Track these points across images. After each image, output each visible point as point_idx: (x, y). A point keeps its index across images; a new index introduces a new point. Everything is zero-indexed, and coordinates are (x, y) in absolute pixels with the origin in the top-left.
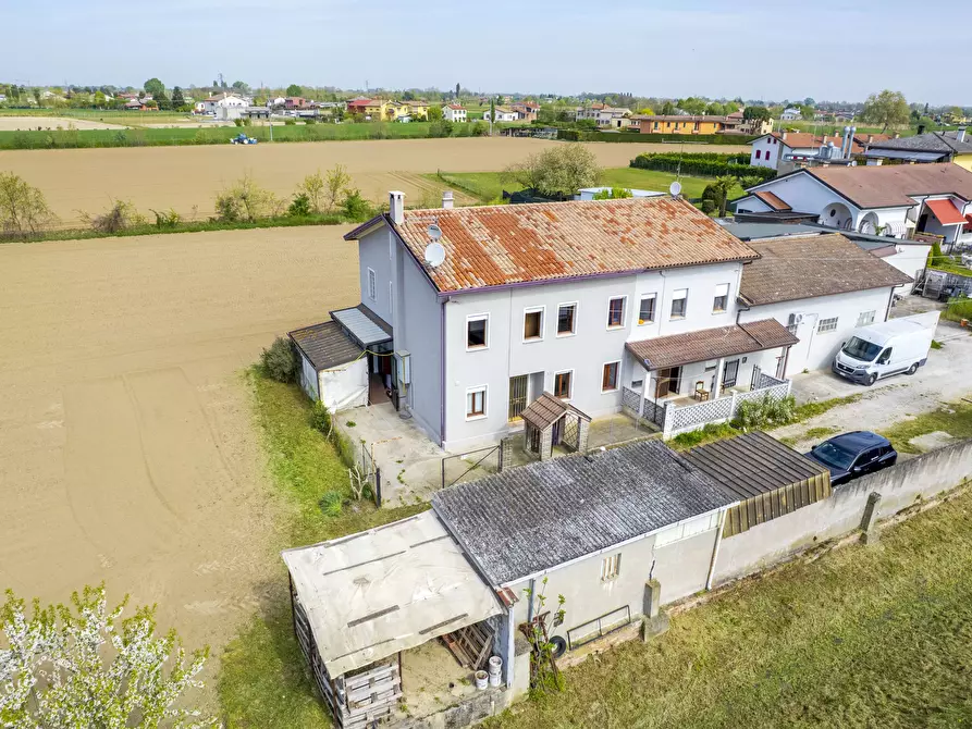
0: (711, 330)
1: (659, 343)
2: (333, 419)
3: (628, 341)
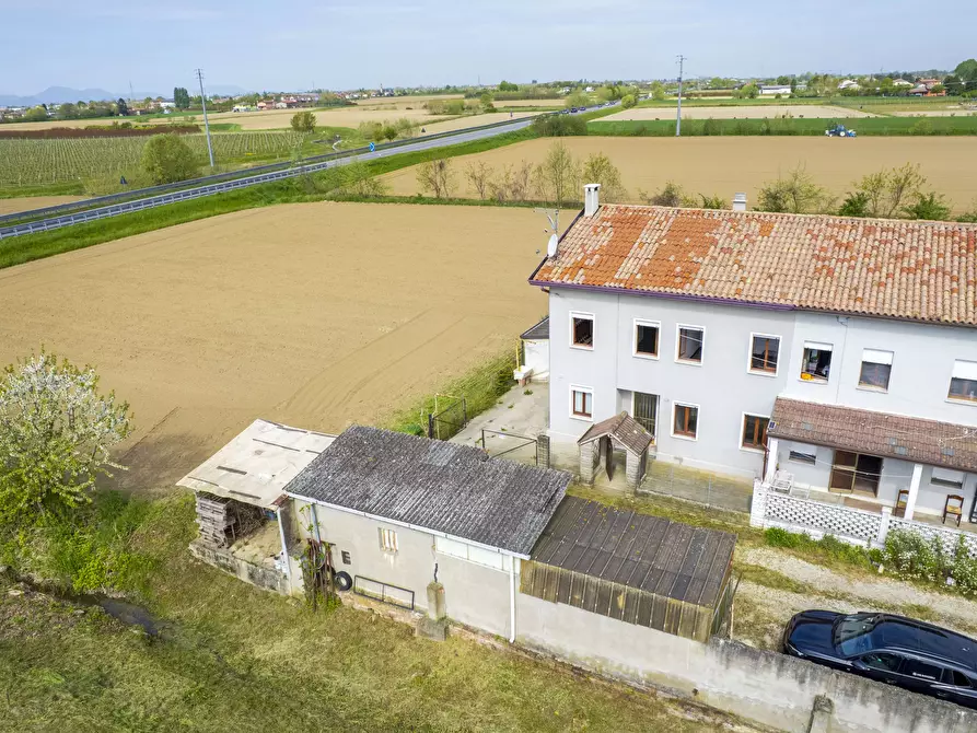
1: (823, 412)
2: (520, 384)
3: (781, 396)
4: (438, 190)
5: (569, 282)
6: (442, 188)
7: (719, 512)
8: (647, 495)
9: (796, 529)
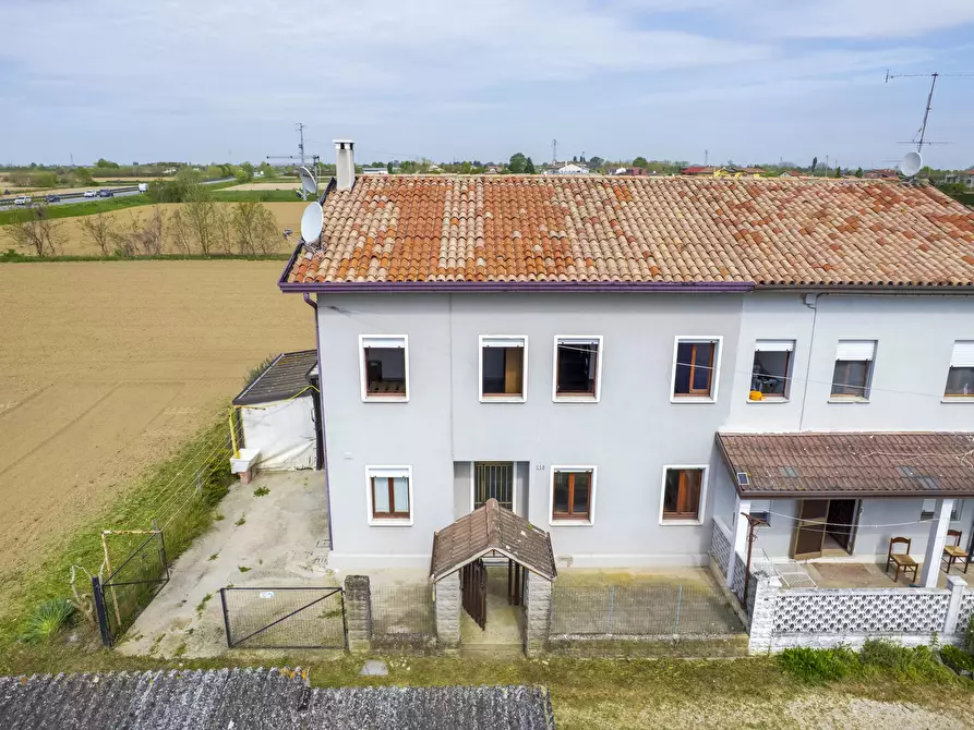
0: (938, 436)
2: (244, 479)
3: (723, 430)
4: (39, 245)
5: (361, 279)
6: (46, 242)
7: (698, 643)
8: (569, 644)
9: (823, 642)
